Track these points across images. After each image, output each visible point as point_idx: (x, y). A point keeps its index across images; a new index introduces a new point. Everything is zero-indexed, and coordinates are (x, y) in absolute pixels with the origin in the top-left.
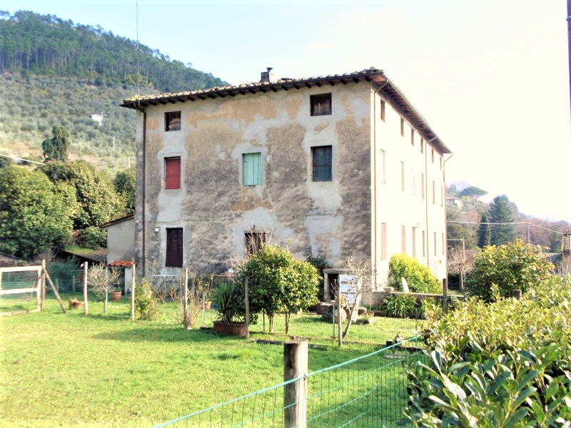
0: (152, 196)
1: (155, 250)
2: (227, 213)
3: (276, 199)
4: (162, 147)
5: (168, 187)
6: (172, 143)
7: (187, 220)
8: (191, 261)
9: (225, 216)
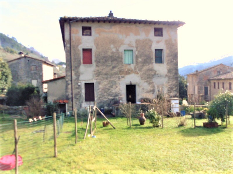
0: (76, 67)
1: (79, 94)
2: (117, 76)
3: (140, 70)
4: (81, 43)
5: (84, 63)
6: (87, 42)
7: (97, 79)
8: (99, 98)
9: (116, 77)
